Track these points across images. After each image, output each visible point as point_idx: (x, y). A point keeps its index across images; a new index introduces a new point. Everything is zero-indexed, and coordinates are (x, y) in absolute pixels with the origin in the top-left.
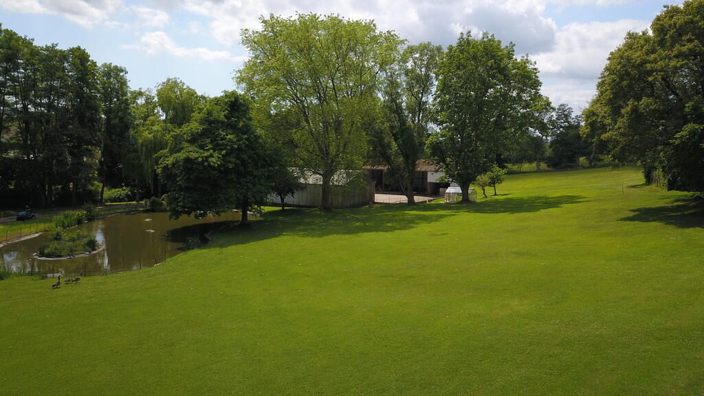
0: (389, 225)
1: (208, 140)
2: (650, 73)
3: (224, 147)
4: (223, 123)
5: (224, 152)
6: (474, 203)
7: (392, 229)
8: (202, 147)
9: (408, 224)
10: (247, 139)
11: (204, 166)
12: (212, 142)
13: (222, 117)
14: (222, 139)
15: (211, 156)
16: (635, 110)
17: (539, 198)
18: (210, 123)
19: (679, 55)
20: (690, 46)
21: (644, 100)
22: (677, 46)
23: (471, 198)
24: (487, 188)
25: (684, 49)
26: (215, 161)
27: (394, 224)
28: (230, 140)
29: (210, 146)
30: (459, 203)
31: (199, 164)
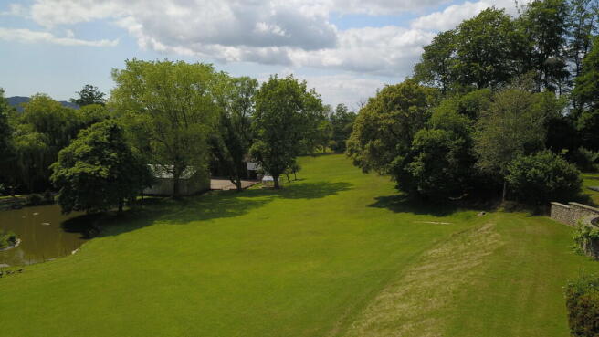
0: (230, 211)
1: (96, 158)
2: (379, 126)
3: (110, 162)
4: (106, 144)
5: (109, 167)
6: (282, 188)
7: (234, 215)
8: (92, 163)
9: (242, 209)
10: (126, 156)
11: (97, 179)
12: (99, 159)
13: (105, 139)
14: (107, 157)
15: (101, 170)
16: (372, 146)
17: (324, 184)
18: (96, 144)
19: (394, 117)
20: (398, 112)
21: (377, 141)
22: (392, 112)
23: (280, 184)
24: (290, 175)
25: (395, 113)
26: (104, 173)
27: (234, 211)
28: (114, 158)
29: (99, 162)
30: (272, 189)
31: (92, 176)
